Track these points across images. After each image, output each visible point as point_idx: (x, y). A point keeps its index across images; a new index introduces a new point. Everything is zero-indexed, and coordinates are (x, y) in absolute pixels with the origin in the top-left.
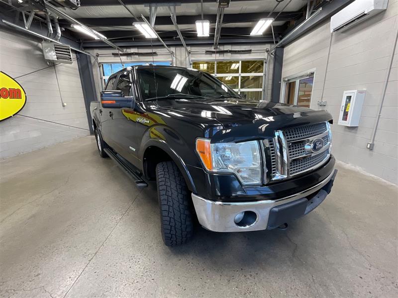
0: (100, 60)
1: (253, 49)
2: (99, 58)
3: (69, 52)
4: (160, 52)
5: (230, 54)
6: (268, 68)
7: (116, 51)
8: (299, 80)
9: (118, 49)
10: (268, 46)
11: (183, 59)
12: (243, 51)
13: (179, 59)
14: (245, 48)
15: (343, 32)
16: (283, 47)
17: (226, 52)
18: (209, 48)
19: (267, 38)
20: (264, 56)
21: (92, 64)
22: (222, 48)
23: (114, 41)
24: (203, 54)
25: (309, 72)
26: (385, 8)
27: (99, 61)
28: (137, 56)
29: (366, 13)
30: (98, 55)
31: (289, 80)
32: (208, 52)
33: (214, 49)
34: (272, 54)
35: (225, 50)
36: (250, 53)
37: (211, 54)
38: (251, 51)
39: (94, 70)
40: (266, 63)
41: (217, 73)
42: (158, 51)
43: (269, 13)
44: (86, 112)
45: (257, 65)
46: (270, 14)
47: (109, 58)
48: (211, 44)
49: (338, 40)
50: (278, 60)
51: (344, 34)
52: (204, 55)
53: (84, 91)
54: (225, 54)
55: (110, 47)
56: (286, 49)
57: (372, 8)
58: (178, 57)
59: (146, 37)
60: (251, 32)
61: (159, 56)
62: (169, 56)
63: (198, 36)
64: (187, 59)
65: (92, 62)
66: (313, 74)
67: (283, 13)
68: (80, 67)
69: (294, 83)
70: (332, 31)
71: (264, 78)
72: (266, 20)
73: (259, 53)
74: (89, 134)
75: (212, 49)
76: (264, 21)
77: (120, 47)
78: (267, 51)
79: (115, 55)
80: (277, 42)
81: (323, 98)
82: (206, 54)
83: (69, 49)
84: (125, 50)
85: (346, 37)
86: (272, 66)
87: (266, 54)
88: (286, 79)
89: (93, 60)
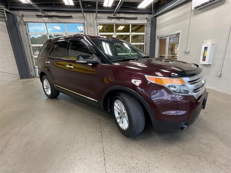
1: (138, 17)
2: (24, 18)
3: (4, 12)
4: (75, 16)
5: (123, 20)
6: (148, 30)
7: (40, 13)
8: (169, 38)
9: (42, 12)
10: (147, 16)
11: (92, 21)
12: (132, 18)
13: (89, 21)
14: (133, 16)
16: (156, 17)
17: (121, 18)
18: (110, 15)
19: (148, 10)
20: (144, 22)
21: (18, 22)
22: (118, 15)
23: (39, 5)
24: (106, 19)
25: (176, 32)
27: (24, 21)
28: (57, 18)
30: (23, 16)
31: (161, 38)
32: (109, 18)
33: (113, 16)
34: (149, 21)
35: (120, 16)
36: (136, 19)
37: (111, 19)
38: (137, 18)
39: (20, 27)
40: (146, 26)
41: (116, 32)
42: (73, 15)
44: (15, 61)
45: (139, 28)
47: (34, 18)
48: (113, 12)
49: (195, 14)
50: (154, 25)
51: (199, 11)
53: (13, 44)
54: (120, 20)
55: (36, 10)
56: (158, 18)
58: (88, 20)
59: (65, 4)
60: (138, 6)
61: (74, 19)
62: (81, 19)
63: (104, 6)
64: (95, 21)
66: (179, 34)
68: (8, 25)
69: (165, 40)
70: (193, 8)
71: (145, 36)
73: (141, 20)
74: (20, 78)
75: (112, 16)
77: (43, 10)
78: (147, 19)
79: (38, 16)
80: (154, 14)
81: (187, 48)
82: (108, 19)
84: (46, 13)
85: (201, 13)
86: (150, 29)
87: (146, 21)
88: (160, 37)
89: (19, 19)
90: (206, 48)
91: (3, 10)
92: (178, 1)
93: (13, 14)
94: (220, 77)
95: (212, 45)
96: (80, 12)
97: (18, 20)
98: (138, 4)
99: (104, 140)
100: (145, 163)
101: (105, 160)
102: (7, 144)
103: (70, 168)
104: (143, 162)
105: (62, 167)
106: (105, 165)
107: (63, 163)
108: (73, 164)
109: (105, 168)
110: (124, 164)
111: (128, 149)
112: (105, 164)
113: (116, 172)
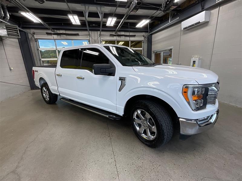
0: (36, 36)
2: (35, 36)
3: (17, 31)
4: (81, 33)
5: (124, 37)
6: (145, 45)
7: (50, 31)
8: (163, 52)
9: (51, 30)
10: (143, 34)
11: (96, 38)
12: (131, 36)
13: (94, 38)
14: (132, 34)
16: (152, 34)
18: (112, 33)
19: (145, 29)
20: (142, 39)
21: (30, 39)
22: (119, 33)
23: (49, 25)
24: (108, 36)
25: (169, 48)
26: (208, 21)
27: (35, 38)
28: (65, 36)
29: (200, 22)
30: (34, 33)
32: (111, 35)
33: (115, 33)
34: (146, 38)
35: (121, 34)
36: (135, 37)
37: (113, 36)
38: (135, 35)
39: (31, 44)
40: (143, 42)
42: (80, 33)
43: (149, 16)
44: (26, 73)
45: (137, 44)
46: (149, 17)
47: (44, 36)
48: (115, 31)
49: (184, 34)
50: (150, 41)
51: (187, 31)
52: (109, 37)
53: (24, 58)
54: (121, 37)
55: (47, 29)
56: (153, 36)
57: (204, 20)
59: (73, 24)
61: (80, 36)
62: (87, 36)
63: (106, 25)
64: (99, 39)
65: (29, 38)
66: (171, 49)
67: (156, 17)
68: (20, 41)
69: (160, 54)
70: (182, 29)
71: (142, 51)
72: (146, 20)
73: (139, 37)
75: (114, 33)
76: (145, 21)
78: (144, 36)
79: (48, 34)
80: (150, 33)
83: (17, 29)
84: (56, 31)
86: (146, 45)
87: (143, 38)
88: (155, 52)
89: (30, 36)
90: (194, 62)
92: (170, 22)
93: (25, 32)
95: (199, 59)
96: (86, 30)
97: (30, 37)
98: (136, 24)
99: (113, 144)
100: (149, 162)
101: (115, 161)
102: (25, 151)
103: (86, 170)
104: (148, 161)
105: (78, 169)
106: (116, 165)
107: (79, 165)
108: (88, 166)
109: (116, 168)
110: (132, 163)
111: (134, 151)
112: (116, 164)
113: (126, 171)
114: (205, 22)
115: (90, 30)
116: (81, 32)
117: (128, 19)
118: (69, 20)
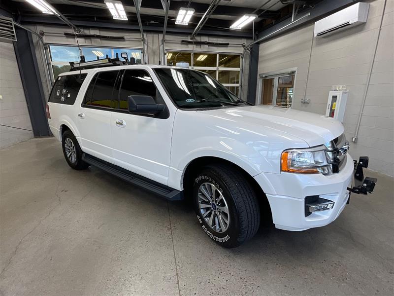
0: (46, 40)
1: (230, 43)
2: (44, 38)
4: (128, 37)
5: (206, 46)
6: (245, 63)
7: (71, 31)
8: (277, 78)
9: (74, 29)
10: (243, 41)
11: (156, 47)
12: (220, 44)
13: (152, 46)
14: (222, 41)
15: (324, 37)
16: (258, 43)
17: (204, 43)
18: (184, 37)
19: (246, 33)
20: (240, 51)
21: (35, 44)
22: (198, 39)
23: (70, 18)
24: (179, 43)
25: (290, 70)
26: (365, 22)
28: (99, 40)
29: (350, 23)
30: (42, 34)
31: (266, 77)
32: (184, 42)
33: (191, 39)
34: (248, 49)
35: (202, 41)
36: (227, 47)
37: (187, 44)
38: (228, 44)
40: (242, 58)
41: (194, 66)
42: (126, 35)
43: (256, 9)
44: (26, 107)
45: (230, 60)
46: (256, 11)
47: (59, 39)
48: (190, 34)
49: (319, 44)
50: (254, 56)
51: (325, 39)
52: (180, 45)
53: (23, 79)
54: (202, 46)
55: (65, 26)
56: (261, 46)
57: (356, 20)
58: (150, 45)
59: (114, 18)
60: (230, 26)
61: (126, 42)
62: (139, 43)
63: (176, 23)
64: (161, 47)
66: (293, 72)
67: (268, 11)
69: (272, 80)
70: (316, 35)
71: (240, 73)
72: (250, 16)
73: (235, 48)
74: (33, 136)
75: (188, 39)
76: (248, 17)
77: (77, 26)
78: (244, 46)
79: (68, 35)
80: (255, 40)
81: (307, 96)
82: (182, 44)
84: (82, 30)
85: (327, 42)
86: (248, 62)
87: (243, 49)
88: (264, 76)
89: (35, 39)
90: (335, 97)
91: (11, 24)
92: (293, 21)
93: (26, 31)
94: (356, 143)
95: (345, 93)
96: (138, 31)
97: (35, 41)
98: (230, 22)
99: (175, 242)
100: (240, 280)
101: (177, 274)
102: (17, 249)
103: (123, 289)
104: (237, 278)
105: (110, 286)
106: (178, 283)
107: (110, 280)
108: (127, 282)
109: (178, 288)
110: (208, 281)
111: (214, 258)
112: (178, 281)
113: (195, 294)
114: (359, 23)
115: (145, 31)
116: (128, 34)
117: (215, 12)
118: (106, 11)
